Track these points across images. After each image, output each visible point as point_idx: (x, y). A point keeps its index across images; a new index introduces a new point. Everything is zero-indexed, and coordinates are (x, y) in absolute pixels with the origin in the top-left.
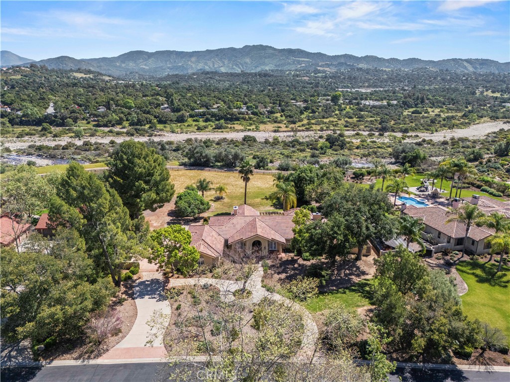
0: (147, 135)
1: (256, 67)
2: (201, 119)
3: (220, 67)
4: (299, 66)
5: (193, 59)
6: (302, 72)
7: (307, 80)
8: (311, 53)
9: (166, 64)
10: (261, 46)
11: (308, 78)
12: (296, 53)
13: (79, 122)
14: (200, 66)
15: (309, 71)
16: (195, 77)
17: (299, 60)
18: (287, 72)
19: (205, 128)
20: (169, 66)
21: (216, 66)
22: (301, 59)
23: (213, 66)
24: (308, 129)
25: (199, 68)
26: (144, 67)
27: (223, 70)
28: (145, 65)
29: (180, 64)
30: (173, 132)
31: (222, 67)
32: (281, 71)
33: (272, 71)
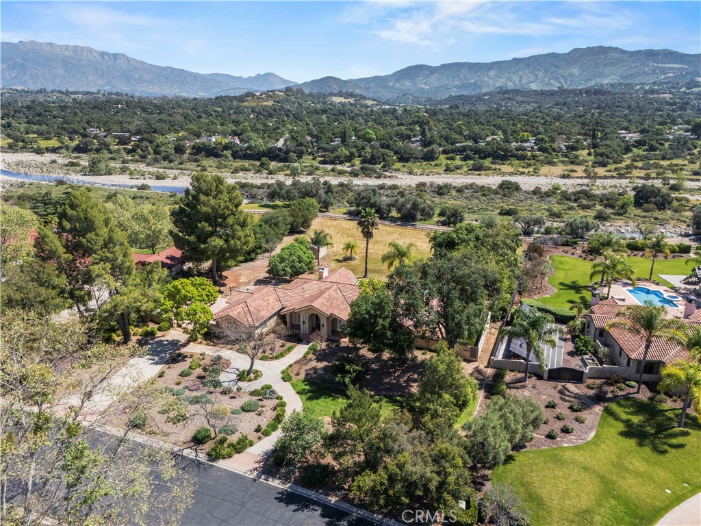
0: (375, 175)
1: (587, 81)
2: (458, 157)
3: (530, 82)
4: (663, 77)
5: (492, 73)
6: (665, 86)
7: (668, 99)
8: (689, 55)
9: (454, 81)
10: (601, 47)
11: (671, 96)
12: (661, 57)
13: (304, 157)
14: (500, 82)
15: (678, 84)
16: (486, 98)
17: (664, 68)
18: (638, 87)
19: (458, 169)
20: (456, 83)
21: (524, 81)
22: (667, 66)
23: (520, 81)
24: (622, 175)
25: (498, 85)
26: (423, 86)
27: (534, 86)
28: (425, 84)
29: (472, 81)
30: (410, 173)
31: (532, 82)
32: (627, 85)
33: (612, 85)
